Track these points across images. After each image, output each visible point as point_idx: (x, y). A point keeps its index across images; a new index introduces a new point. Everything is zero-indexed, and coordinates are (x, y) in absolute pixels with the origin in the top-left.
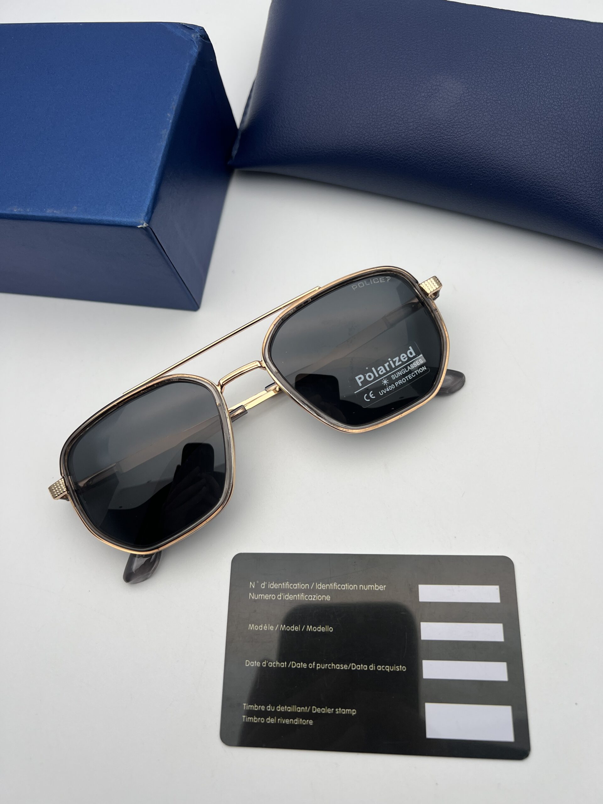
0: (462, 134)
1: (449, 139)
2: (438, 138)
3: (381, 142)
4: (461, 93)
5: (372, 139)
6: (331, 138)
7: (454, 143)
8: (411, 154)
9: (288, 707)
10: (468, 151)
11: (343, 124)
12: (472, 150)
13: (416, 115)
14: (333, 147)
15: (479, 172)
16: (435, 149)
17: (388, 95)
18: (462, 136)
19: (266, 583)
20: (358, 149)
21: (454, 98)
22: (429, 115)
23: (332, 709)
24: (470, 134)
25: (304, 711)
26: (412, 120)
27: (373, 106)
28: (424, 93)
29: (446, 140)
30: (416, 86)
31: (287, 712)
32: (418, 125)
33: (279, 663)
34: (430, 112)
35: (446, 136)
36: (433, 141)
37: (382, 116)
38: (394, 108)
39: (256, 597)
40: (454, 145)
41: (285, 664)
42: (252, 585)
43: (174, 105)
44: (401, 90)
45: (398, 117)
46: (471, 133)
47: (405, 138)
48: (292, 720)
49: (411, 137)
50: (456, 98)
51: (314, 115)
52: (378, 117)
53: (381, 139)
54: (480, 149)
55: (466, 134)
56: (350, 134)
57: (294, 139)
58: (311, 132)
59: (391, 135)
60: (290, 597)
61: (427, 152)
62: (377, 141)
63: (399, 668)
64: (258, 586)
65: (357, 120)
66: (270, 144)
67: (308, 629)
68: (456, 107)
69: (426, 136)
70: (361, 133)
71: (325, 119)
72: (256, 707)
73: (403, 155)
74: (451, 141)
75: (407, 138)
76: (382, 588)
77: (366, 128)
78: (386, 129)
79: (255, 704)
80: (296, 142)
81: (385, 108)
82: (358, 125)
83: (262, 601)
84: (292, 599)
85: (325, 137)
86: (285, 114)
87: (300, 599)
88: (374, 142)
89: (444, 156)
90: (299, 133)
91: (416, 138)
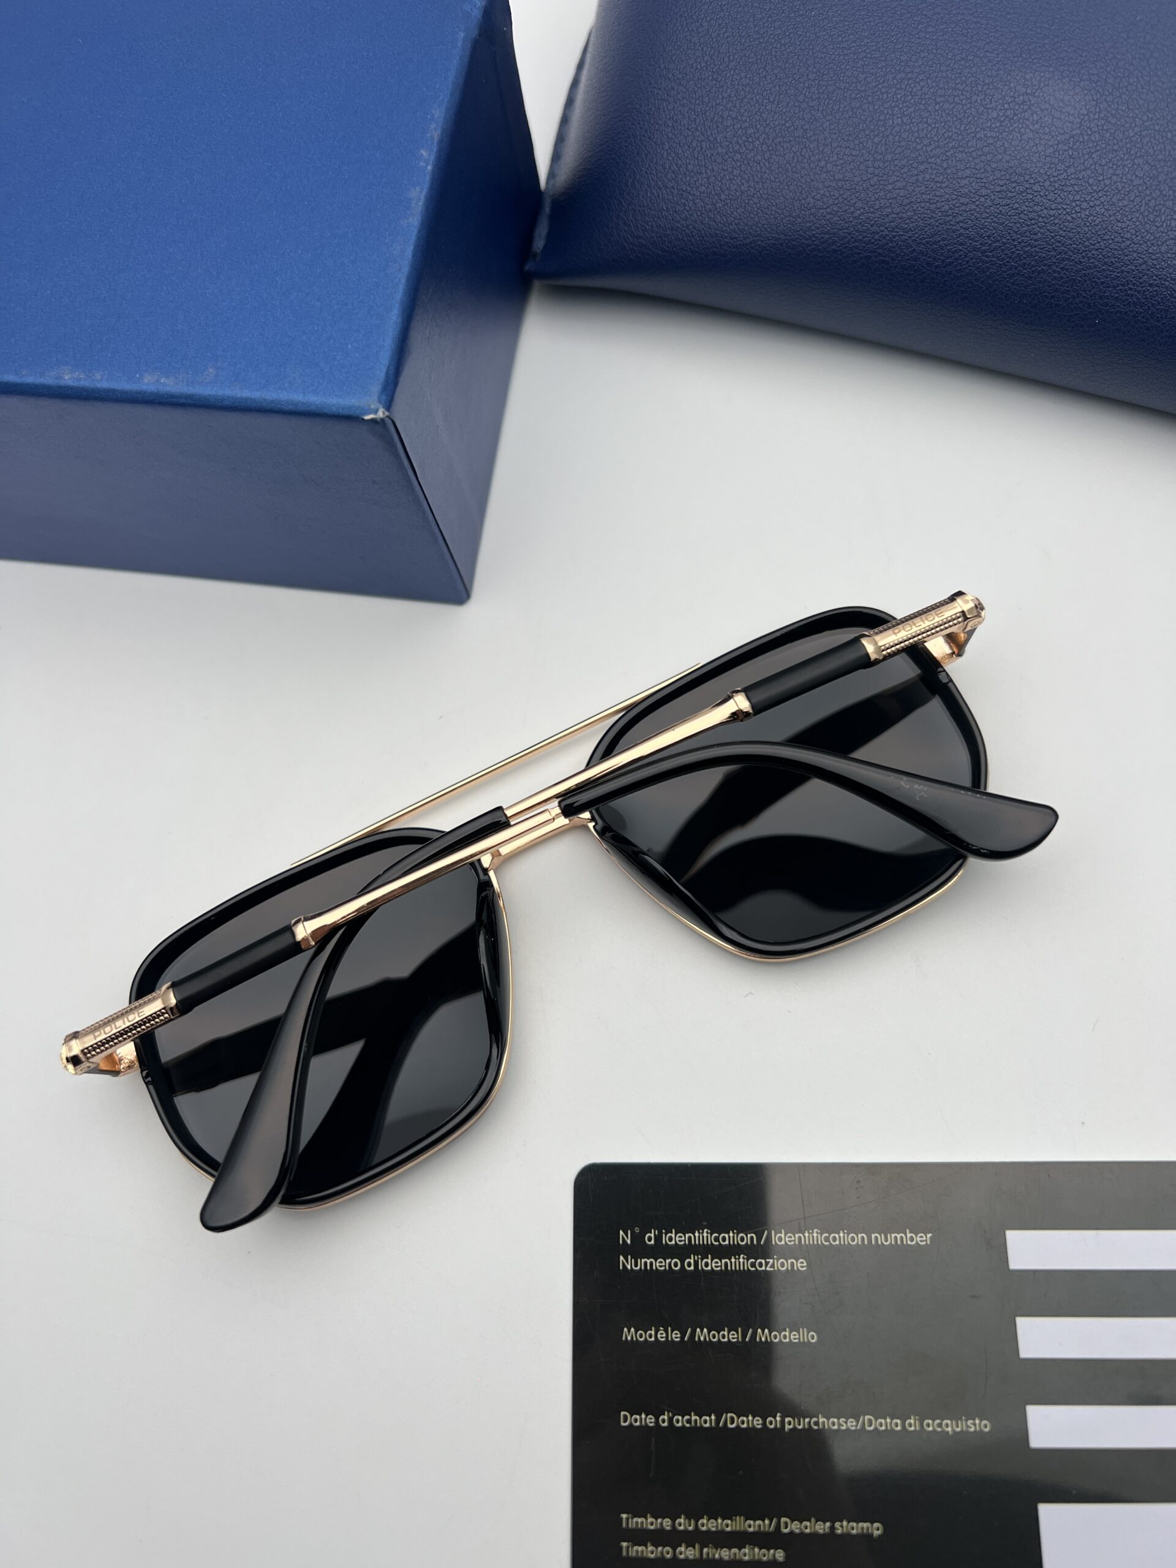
0: (1084, 205)
1: (1052, 218)
2: (1027, 215)
3: (893, 222)
4: (1082, 112)
5: (873, 215)
6: (773, 212)
7: (1065, 226)
8: (961, 250)
9: (726, 1521)
10: (1095, 244)
11: (804, 182)
12: (1105, 242)
13: (977, 161)
14: (777, 234)
15: (1118, 293)
16: (1020, 240)
17: (913, 115)
18: (1084, 210)
19: (657, 1233)
20: (836, 239)
21: (1067, 123)
22: (1007, 162)
23: (828, 1524)
24: (1101, 206)
25: (762, 1529)
26: (968, 172)
27: (876, 140)
28: (996, 109)
29: (1045, 219)
30: (978, 95)
31: (723, 1531)
32: (980, 184)
33: (698, 1418)
34: (1010, 155)
35: (1045, 211)
36: (1016, 221)
37: (896, 162)
38: (924, 145)
39: (636, 1266)
40: (1065, 231)
41: (711, 1420)
42: (625, 1237)
43: (435, 129)
44: (941, 104)
45: (934, 166)
46: (1105, 204)
47: (948, 214)
48: (737, 1550)
49: (964, 211)
50: (1070, 122)
51: (735, 159)
52: (886, 164)
53: (893, 215)
54: (1123, 242)
55: (1092, 207)
56: (820, 204)
57: (687, 214)
58: (726, 199)
59: (917, 208)
60: (713, 1264)
61: (1000, 247)
62: (884, 219)
63: (975, 1424)
64: (638, 1239)
65: (837, 171)
66: (629, 226)
67: (761, 1339)
68: (1071, 145)
69: (1000, 209)
70: (846, 202)
71: (761, 170)
72: (650, 1523)
73: (942, 254)
74: (1056, 221)
75: (954, 215)
76: (923, 1239)
77: (859, 189)
78: (906, 192)
79: (649, 1515)
80: (690, 221)
81: (903, 144)
82: (840, 182)
83: (649, 1274)
84: (719, 1268)
85: (760, 211)
86: (664, 157)
87: (738, 1268)
88: (876, 221)
89: (1040, 257)
90: (699, 201)
91: (976, 214)
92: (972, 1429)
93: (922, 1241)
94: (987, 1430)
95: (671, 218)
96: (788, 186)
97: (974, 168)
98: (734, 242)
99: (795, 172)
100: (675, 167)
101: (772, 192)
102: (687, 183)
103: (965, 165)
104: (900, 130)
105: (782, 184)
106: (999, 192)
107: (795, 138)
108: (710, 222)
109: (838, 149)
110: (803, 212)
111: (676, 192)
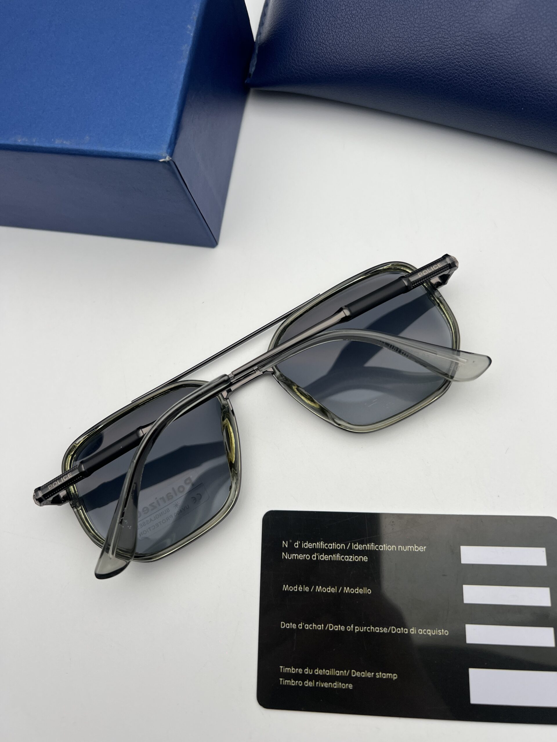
0: (517, 50)
1: (501, 57)
2: (489, 55)
3: (423, 58)
5: (413, 55)
6: (365, 53)
7: (508, 61)
8: (456, 73)
9: (327, 671)
10: (522, 70)
11: (380, 38)
12: (527, 69)
13: (465, 27)
14: (367, 65)
15: (533, 95)
16: (485, 68)
17: (434, 4)
18: (518, 52)
19: (299, 543)
20: (395, 67)
21: (509, 9)
22: (480, 28)
23: (373, 674)
24: (526, 51)
25: (343, 675)
26: (460, 33)
27: (415, 17)
29: (498, 57)
31: (325, 675)
32: (466, 39)
33: (315, 625)
34: (481, 25)
35: (498, 53)
36: (484, 58)
37: (425, 28)
38: (439, 19)
39: (290, 557)
40: (507, 63)
41: (322, 627)
42: (285, 544)
43: (195, 14)
45: (443, 30)
46: (528, 50)
47: (450, 54)
48: (331, 684)
49: (458, 53)
51: (346, 26)
52: (420, 29)
53: (423, 55)
54: (536, 69)
55: (521, 51)
56: (388, 49)
57: (323, 54)
58: (342, 47)
59: (435, 51)
60: (325, 557)
61: (476, 71)
62: (419, 57)
63: (441, 632)
64: (291, 545)
65: (396, 32)
66: (295, 60)
67: (345, 591)
68: (511, 20)
69: (476, 52)
70: (400, 48)
71: (359, 32)
72: (293, 670)
73: (447, 75)
74: (503, 58)
75: (453, 55)
76: (422, 549)
77: (407, 42)
78: (430, 43)
79: (292, 667)
80: (324, 57)
81: (429, 18)
82: (398, 38)
83: (296, 561)
84: (327, 559)
85: (358, 53)
86: (312, 25)
87: (336, 559)
88: (415, 58)
89: (495, 76)
90: (328, 48)
91: (464, 55)
92: (440, 634)
93: (421, 550)
94: (447, 634)
95: (315, 57)
96: (372, 40)
97: (463, 31)
98: (345, 68)
99: (376, 33)
100: (317, 30)
101: (364, 43)
102: (323, 39)
103: (459, 30)
104: (427, 12)
105: (369, 39)
106: (475, 43)
107: (376, 15)
108: (334, 58)
109: (397, 21)
110: (379, 54)
111: (317, 43)
